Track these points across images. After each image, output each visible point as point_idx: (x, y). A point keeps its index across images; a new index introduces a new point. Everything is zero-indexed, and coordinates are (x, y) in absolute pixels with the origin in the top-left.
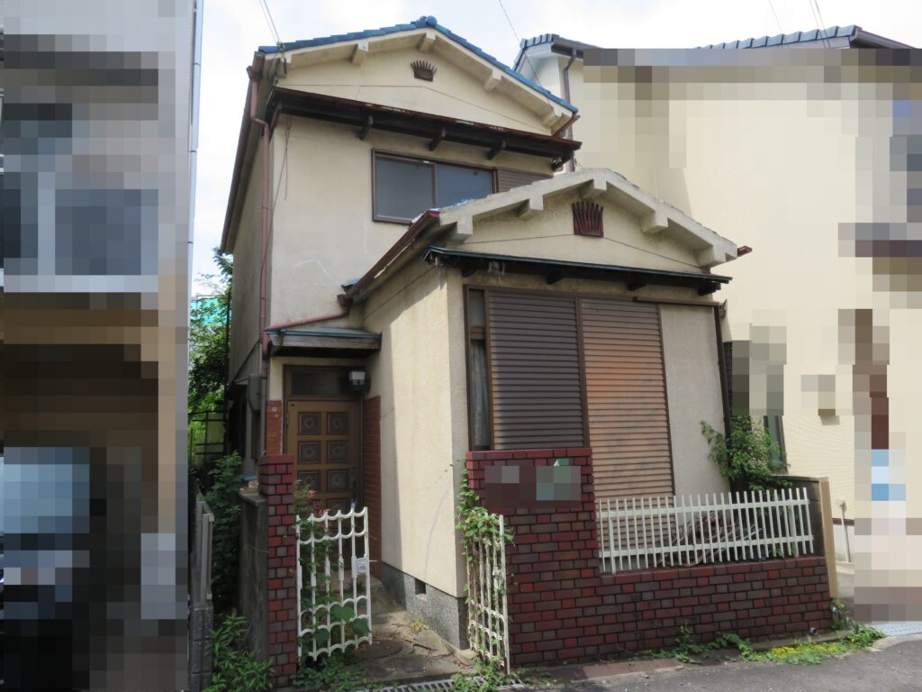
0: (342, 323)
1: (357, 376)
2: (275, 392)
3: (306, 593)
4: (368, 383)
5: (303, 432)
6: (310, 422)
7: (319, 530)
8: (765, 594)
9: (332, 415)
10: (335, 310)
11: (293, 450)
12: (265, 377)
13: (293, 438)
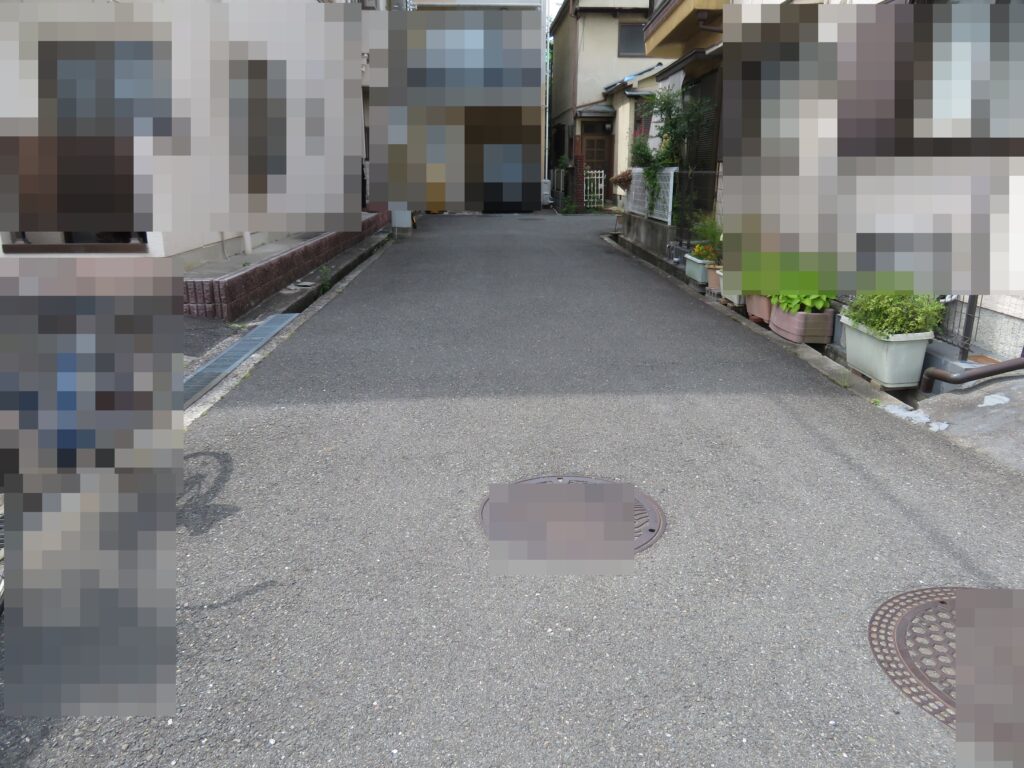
0: (603, 104)
1: (608, 126)
2: (578, 132)
3: (586, 191)
4: (612, 129)
5: (588, 147)
6: (591, 143)
7: (590, 175)
9: (599, 141)
10: (601, 98)
11: (584, 154)
12: (574, 126)
13: (584, 149)
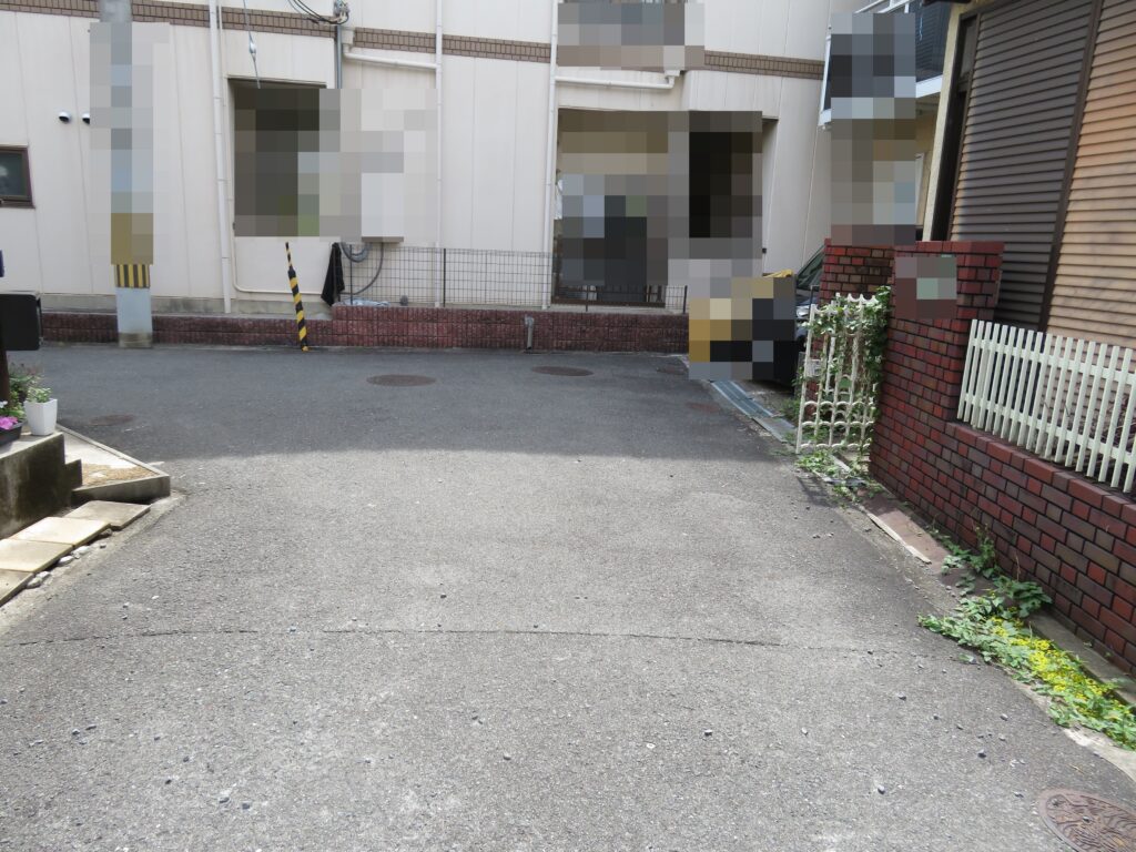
8: (1112, 563)
